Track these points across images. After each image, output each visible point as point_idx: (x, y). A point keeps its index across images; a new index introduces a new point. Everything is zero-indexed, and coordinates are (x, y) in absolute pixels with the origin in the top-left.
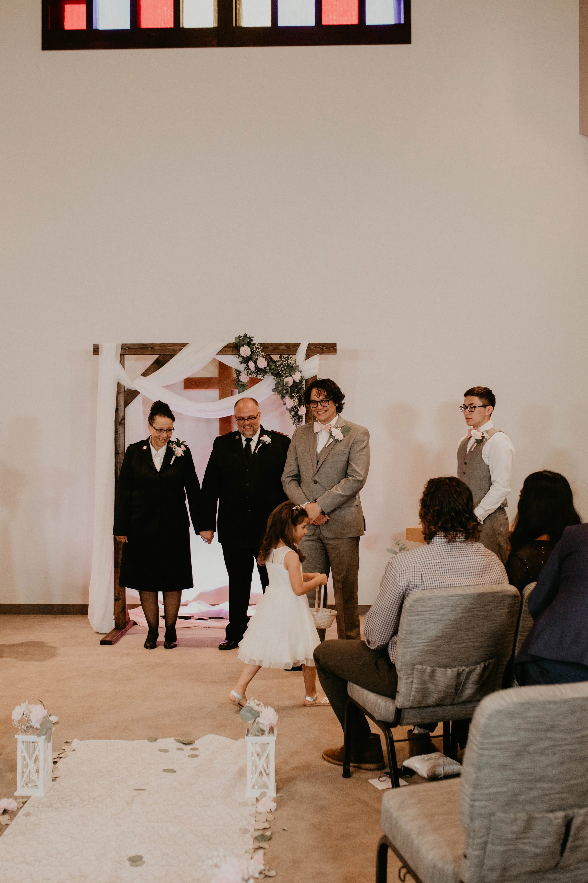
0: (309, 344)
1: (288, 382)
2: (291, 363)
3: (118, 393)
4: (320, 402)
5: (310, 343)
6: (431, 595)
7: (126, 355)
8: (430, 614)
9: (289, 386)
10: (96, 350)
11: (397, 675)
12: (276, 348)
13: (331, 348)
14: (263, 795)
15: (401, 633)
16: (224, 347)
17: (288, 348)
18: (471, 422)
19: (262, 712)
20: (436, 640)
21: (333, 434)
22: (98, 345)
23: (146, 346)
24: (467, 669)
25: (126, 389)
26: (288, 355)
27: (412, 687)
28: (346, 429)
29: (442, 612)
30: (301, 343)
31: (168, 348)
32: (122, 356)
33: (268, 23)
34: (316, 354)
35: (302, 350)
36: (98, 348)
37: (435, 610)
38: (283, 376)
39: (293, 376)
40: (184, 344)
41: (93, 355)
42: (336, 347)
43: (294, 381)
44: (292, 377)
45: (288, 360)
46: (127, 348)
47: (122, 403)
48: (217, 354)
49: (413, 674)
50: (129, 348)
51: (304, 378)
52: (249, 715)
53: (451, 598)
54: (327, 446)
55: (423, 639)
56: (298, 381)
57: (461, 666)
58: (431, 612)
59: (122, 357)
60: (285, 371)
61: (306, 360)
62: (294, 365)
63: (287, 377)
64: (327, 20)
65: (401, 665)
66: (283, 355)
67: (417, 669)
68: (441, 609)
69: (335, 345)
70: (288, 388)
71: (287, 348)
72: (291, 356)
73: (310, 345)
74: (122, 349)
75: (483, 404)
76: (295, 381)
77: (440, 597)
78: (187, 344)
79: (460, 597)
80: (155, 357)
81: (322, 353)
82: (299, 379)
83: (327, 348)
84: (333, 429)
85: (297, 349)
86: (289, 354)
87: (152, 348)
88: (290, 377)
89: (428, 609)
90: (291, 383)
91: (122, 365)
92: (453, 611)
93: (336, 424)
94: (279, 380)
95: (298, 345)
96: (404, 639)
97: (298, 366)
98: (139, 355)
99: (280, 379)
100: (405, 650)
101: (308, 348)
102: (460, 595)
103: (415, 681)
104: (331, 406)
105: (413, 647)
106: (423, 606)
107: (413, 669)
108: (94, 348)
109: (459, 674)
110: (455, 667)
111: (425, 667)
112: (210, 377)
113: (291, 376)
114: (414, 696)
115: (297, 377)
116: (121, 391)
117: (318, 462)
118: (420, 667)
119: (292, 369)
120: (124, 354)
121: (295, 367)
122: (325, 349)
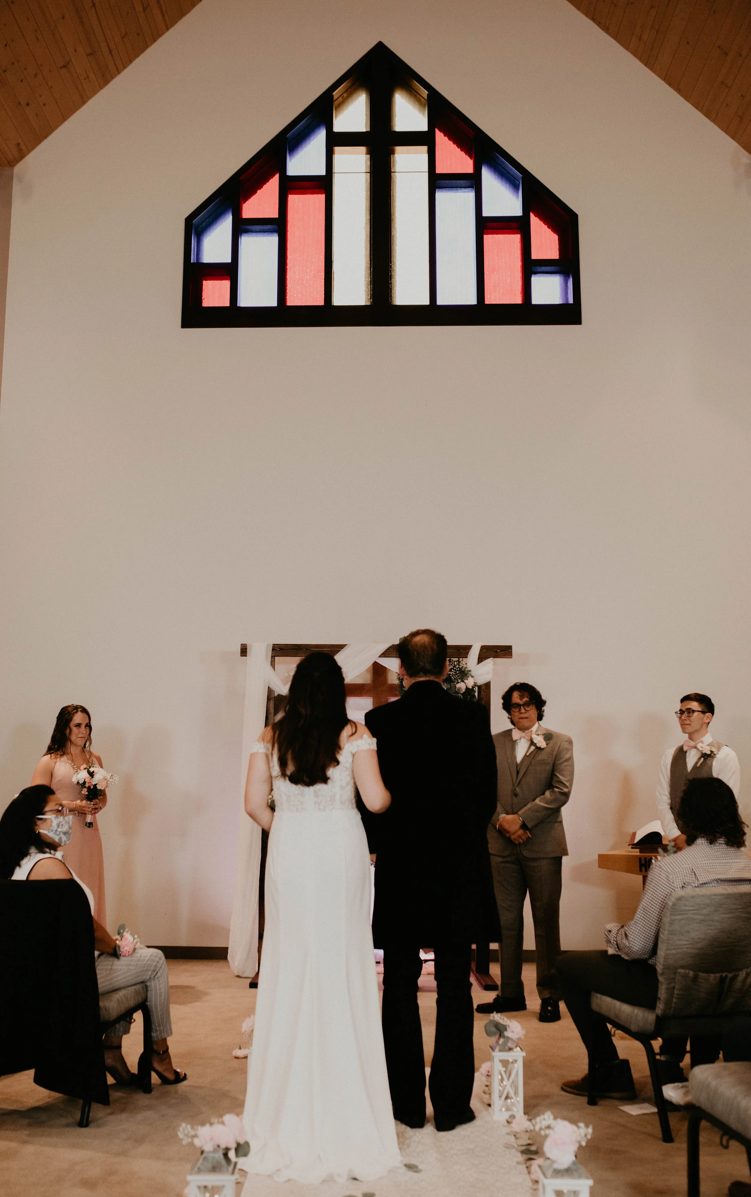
1: (460, 689)
2: (463, 667)
3: (269, 699)
4: (523, 705)
5: (483, 645)
6: (694, 893)
7: (276, 656)
8: (694, 914)
9: (462, 692)
10: (244, 651)
11: (657, 981)
13: (505, 650)
14: (513, 1117)
15: (663, 934)
16: (387, 649)
17: (459, 650)
18: (689, 729)
19: (509, 1026)
20: (698, 943)
21: (535, 741)
22: (246, 646)
23: (300, 647)
24: (730, 975)
25: (276, 694)
26: (457, 659)
27: (673, 993)
28: (548, 737)
29: (705, 911)
30: (472, 646)
31: (324, 649)
32: (273, 657)
33: (426, 302)
34: (490, 658)
35: (474, 654)
36: (246, 649)
37: (697, 910)
38: (455, 682)
39: (466, 681)
40: (343, 645)
41: (241, 656)
42: (512, 650)
43: (466, 687)
44: (465, 683)
45: (460, 664)
46: (279, 649)
47: (272, 710)
48: (379, 657)
49: (674, 979)
50: (281, 649)
51: (477, 684)
52: (494, 1029)
53: (713, 897)
54: (528, 754)
55: (685, 941)
56: (471, 688)
57: (723, 972)
58: (693, 912)
59: (273, 659)
60: (456, 676)
61: (478, 664)
62: (466, 670)
63: (459, 683)
64: (490, 299)
65: (663, 969)
66: (452, 659)
67: (680, 973)
68: (704, 908)
69: (510, 647)
70: (460, 695)
71: (457, 650)
72: (461, 659)
73: (483, 648)
74: (273, 650)
75: (702, 709)
76: (468, 687)
77: (702, 896)
78: (347, 645)
79: (723, 897)
81: (496, 656)
82: (472, 685)
83: (501, 651)
84: (534, 736)
85: (468, 652)
86: (459, 658)
87: (306, 649)
88: (463, 683)
89: (691, 908)
90: (463, 690)
91: (273, 668)
92: (715, 911)
93: (537, 731)
94: (449, 687)
95: (469, 648)
96: (667, 940)
97: (470, 671)
98: (291, 656)
99: (450, 685)
100: (667, 952)
101: (480, 650)
102: (723, 895)
103: (677, 987)
104: (532, 712)
105: (675, 949)
106: (686, 905)
107: (675, 973)
108: (241, 649)
109: (722, 980)
110: (718, 973)
111: (687, 971)
112: (362, 683)
113: (463, 681)
114: (675, 1003)
115: (470, 682)
116: (271, 697)
117: (518, 773)
118: (682, 971)
119: (464, 674)
121: (466, 672)
122: (500, 652)
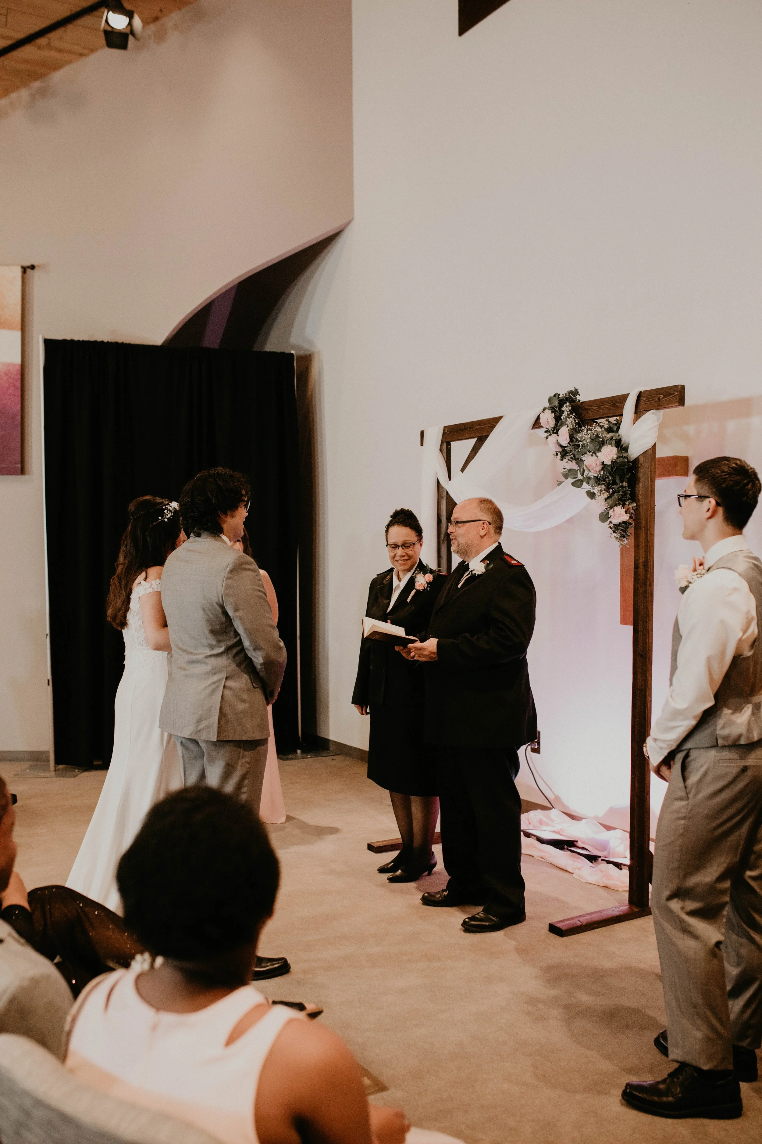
0: (641, 392)
3: (441, 497)
5: (643, 389)
10: (422, 440)
12: (599, 407)
13: (671, 395)
22: (423, 433)
23: (465, 426)
30: (628, 394)
31: (487, 425)
34: (651, 410)
35: (631, 406)
36: (423, 436)
39: (601, 453)
40: (499, 417)
41: (422, 446)
43: (602, 462)
44: (600, 456)
48: (533, 428)
50: (450, 432)
56: (609, 463)
59: (447, 444)
61: (639, 419)
71: (612, 405)
73: (640, 396)
74: (444, 434)
76: (604, 463)
78: (503, 416)
80: (473, 441)
81: (659, 405)
83: (665, 396)
85: (624, 405)
87: (470, 429)
88: (597, 457)
91: (444, 459)
95: (623, 398)
98: (462, 438)
101: (638, 400)
108: (420, 437)
113: (595, 455)
116: (441, 494)
120: (449, 440)
122: (663, 398)
